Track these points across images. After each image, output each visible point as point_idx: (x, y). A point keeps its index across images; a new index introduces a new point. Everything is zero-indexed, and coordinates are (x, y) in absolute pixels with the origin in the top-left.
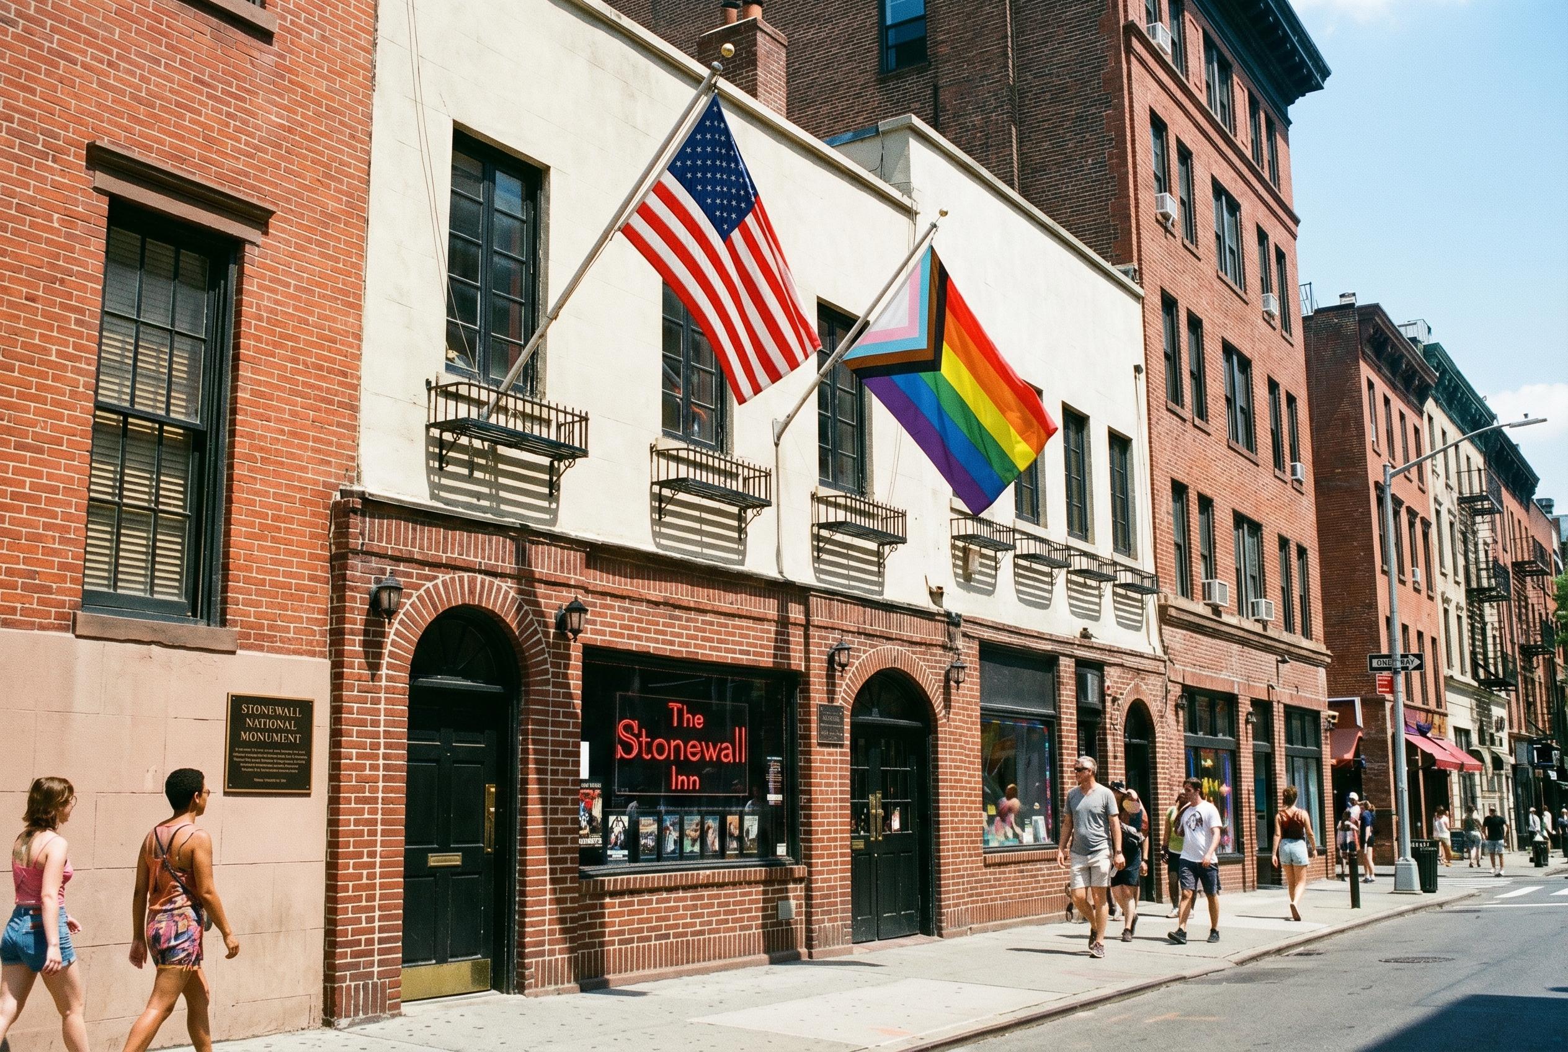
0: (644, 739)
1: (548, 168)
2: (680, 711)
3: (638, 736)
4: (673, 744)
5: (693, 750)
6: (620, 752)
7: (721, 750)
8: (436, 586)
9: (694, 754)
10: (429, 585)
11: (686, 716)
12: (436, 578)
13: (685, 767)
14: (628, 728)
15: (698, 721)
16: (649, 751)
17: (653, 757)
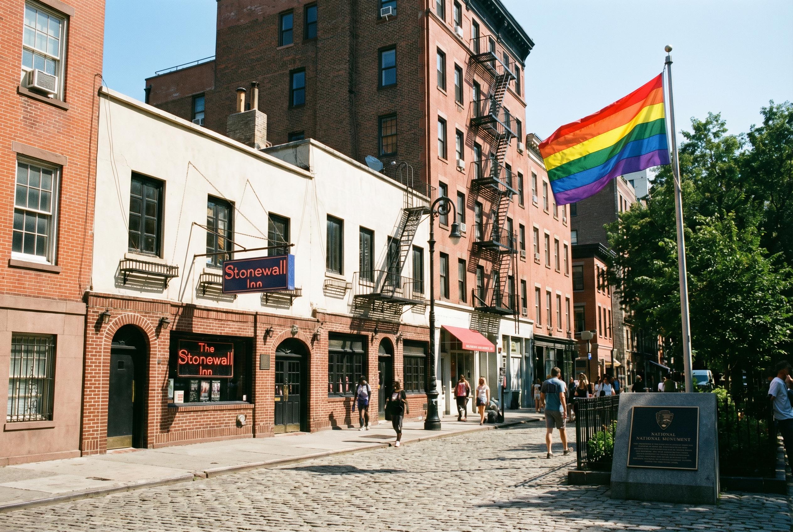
0: (190, 356)
1: (165, 181)
2: (204, 346)
3: (187, 355)
4: (201, 358)
5: (209, 361)
6: (180, 361)
7: (221, 360)
8: (122, 317)
9: (210, 362)
10: (119, 316)
11: (206, 348)
12: (122, 314)
13: (206, 367)
14: (183, 353)
15: (212, 350)
16: (191, 360)
17: (193, 363)
